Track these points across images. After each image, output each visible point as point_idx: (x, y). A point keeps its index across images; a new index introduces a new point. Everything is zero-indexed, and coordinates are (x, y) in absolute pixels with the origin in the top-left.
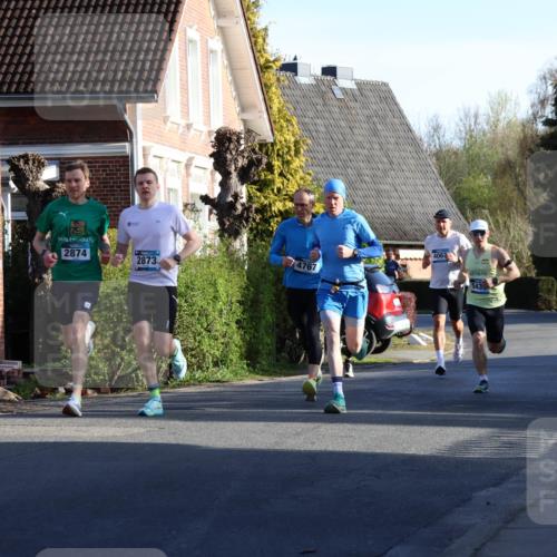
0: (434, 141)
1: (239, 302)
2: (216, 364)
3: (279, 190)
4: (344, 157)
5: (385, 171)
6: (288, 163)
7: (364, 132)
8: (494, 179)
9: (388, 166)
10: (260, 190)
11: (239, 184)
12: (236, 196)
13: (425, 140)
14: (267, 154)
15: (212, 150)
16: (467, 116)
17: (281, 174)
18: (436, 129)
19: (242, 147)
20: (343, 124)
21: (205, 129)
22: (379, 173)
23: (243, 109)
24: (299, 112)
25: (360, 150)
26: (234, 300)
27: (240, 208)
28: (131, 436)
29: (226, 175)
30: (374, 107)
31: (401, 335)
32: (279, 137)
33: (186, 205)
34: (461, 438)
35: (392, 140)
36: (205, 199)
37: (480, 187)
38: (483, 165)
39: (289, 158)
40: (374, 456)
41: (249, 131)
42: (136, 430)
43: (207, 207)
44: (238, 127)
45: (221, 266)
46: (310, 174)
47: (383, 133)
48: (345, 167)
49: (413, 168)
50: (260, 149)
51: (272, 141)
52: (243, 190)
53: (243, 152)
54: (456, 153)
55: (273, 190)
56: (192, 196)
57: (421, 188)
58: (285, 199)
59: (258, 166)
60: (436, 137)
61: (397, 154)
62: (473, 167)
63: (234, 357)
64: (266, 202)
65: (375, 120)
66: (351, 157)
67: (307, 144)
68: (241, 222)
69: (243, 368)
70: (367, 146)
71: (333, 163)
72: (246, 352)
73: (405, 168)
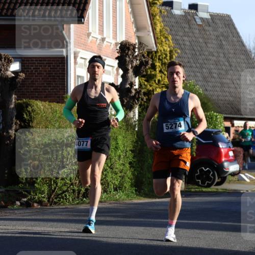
1: (131, 150)
2: (115, 189)
3: (159, 81)
4: (200, 61)
5: (226, 71)
7: (214, 46)
9: (229, 68)
10: (147, 81)
11: (133, 76)
12: (132, 84)
13: (253, 51)
14: (152, 58)
15: (117, 55)
17: (161, 71)
19: (136, 54)
20: (201, 40)
21: (113, 42)
22: (223, 72)
23: (138, 29)
24: (173, 32)
25: (211, 57)
26: (128, 149)
27: (134, 91)
29: (126, 71)
30: (221, 30)
31: (234, 174)
32: (160, 48)
41: (141, 44)
44: (134, 41)
45: (120, 128)
47: (226, 47)
48: (202, 68)
50: (148, 55)
51: (155, 50)
52: (136, 80)
53: (136, 56)
55: (155, 81)
58: (162, 87)
59: (146, 66)
61: (234, 60)
63: (127, 185)
64: (151, 88)
65: (221, 38)
66: (205, 61)
67: (178, 53)
68: (134, 101)
69: (132, 192)
70: (216, 54)
71: (194, 65)
72: (135, 182)
73: (239, 69)
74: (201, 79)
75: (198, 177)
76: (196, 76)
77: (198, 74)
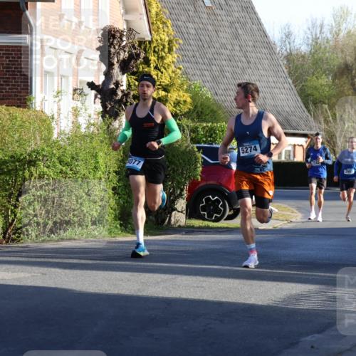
0: (285, 46)
1: (116, 172)
4: (211, 56)
5: (243, 69)
6: (162, 58)
7: (227, 36)
8: (334, 79)
9: (246, 65)
11: (120, 73)
12: (117, 84)
13: (278, 44)
14: (145, 50)
16: (314, 25)
17: (156, 68)
18: (288, 35)
19: (124, 43)
20: (210, 28)
22: (238, 71)
23: (127, 11)
24: (174, 17)
25: (223, 51)
26: (111, 170)
27: (120, 94)
28: (18, 279)
29: (110, 66)
30: (237, 15)
32: (156, 37)
33: (75, 90)
34: (294, 292)
35: (250, 43)
36: (92, 85)
37: (322, 86)
38: (325, 66)
39: (164, 54)
40: (220, 304)
41: (130, 30)
42: (22, 275)
43: (93, 92)
44: (121, 26)
45: (102, 142)
46: (180, 69)
47: (243, 37)
48: (211, 64)
49: (267, 67)
50: (140, 46)
51: (150, 39)
52: (124, 79)
53: (124, 47)
54: (303, 57)
56: (81, 82)
57: (273, 85)
58: (158, 89)
59: (136, 60)
60: (287, 43)
61: (253, 55)
62: (316, 69)
63: (109, 218)
65: (237, 25)
66: (216, 56)
67: (179, 44)
68: (120, 106)
69: (116, 227)
70: (229, 47)
71: (200, 60)
72: (120, 214)
73: (260, 67)
74: (209, 79)
75: (204, 209)
76: (203, 75)
77: (206, 73)
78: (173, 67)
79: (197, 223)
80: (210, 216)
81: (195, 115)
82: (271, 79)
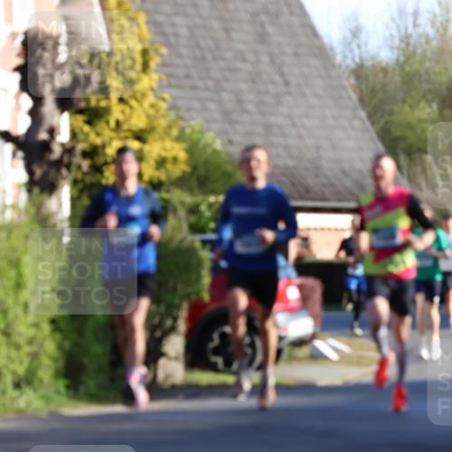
0: (351, 51)
2: (17, 385)
3: (118, 123)
4: (216, 74)
5: (277, 96)
8: (442, 109)
9: (282, 89)
10: (89, 122)
11: (56, 112)
12: (52, 132)
13: (338, 48)
15: (19, 61)
16: (402, 13)
17: (121, 100)
18: (356, 33)
20: (215, 24)
21: (5, 31)
22: (269, 100)
25: (239, 65)
27: (57, 150)
29: (38, 101)
31: (300, 343)
36: (6, 136)
37: (420, 121)
38: (425, 86)
43: (10, 148)
45: (27, 237)
46: (164, 100)
48: (218, 89)
52: (64, 122)
54: (385, 70)
55: (108, 123)
57: (332, 122)
58: (126, 138)
60: (354, 46)
63: (46, 373)
64: (98, 141)
65: (263, 18)
66: (228, 75)
67: (161, 55)
68: (58, 171)
69: (58, 392)
70: (251, 57)
71: (199, 83)
72: (65, 367)
73: (307, 91)
74: (217, 116)
75: (216, 352)
76: (205, 109)
77: (211, 106)
78: (151, 98)
79: (204, 378)
80: (228, 364)
81: (194, 182)
82: (328, 113)
